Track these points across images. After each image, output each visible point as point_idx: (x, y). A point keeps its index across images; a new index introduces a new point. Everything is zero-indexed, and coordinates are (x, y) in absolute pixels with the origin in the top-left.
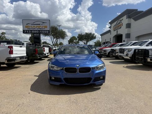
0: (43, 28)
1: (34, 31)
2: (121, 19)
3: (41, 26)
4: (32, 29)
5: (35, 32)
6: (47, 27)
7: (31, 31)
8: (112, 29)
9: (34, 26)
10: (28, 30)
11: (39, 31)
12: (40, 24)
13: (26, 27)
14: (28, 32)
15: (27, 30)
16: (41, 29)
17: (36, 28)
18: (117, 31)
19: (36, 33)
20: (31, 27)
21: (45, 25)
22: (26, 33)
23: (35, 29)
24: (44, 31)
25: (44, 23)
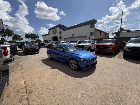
2: (56, 29)
8: (50, 33)
18: (54, 35)
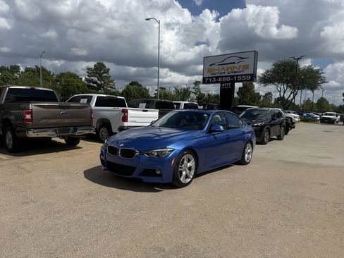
0: (241, 69)
1: (222, 77)
3: (237, 65)
4: (219, 75)
5: (224, 79)
6: (248, 68)
7: (217, 78)
9: (223, 69)
10: (212, 78)
11: (232, 77)
12: (234, 63)
13: (209, 71)
14: (212, 80)
15: (209, 78)
16: (235, 72)
17: (227, 71)
19: (226, 82)
20: (218, 70)
21: (245, 62)
22: (208, 83)
23: (224, 75)
24: (242, 75)
25: (242, 58)
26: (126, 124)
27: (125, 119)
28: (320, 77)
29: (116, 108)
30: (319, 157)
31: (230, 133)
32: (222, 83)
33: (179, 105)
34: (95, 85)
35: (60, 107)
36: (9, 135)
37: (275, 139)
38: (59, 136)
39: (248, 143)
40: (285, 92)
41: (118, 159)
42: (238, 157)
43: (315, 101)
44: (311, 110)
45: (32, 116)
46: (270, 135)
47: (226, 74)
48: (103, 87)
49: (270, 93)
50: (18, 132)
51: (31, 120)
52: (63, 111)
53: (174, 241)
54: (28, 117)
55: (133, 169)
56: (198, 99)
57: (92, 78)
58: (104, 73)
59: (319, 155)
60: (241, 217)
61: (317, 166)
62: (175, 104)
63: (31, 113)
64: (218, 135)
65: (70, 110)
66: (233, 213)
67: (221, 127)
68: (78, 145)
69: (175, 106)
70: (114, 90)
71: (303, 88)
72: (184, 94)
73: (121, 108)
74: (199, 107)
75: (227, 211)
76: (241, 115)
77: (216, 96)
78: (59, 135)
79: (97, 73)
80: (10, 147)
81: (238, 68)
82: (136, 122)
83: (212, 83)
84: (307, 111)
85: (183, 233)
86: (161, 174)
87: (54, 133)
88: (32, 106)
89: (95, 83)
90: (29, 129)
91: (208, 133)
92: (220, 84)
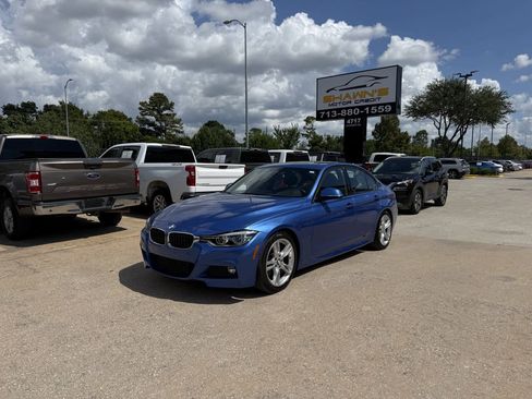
0: (376, 96)
1: (347, 109)
3: (370, 90)
4: (342, 106)
5: (350, 112)
6: (387, 93)
7: (339, 110)
9: (348, 95)
10: (331, 110)
11: (362, 108)
12: (365, 86)
13: (326, 99)
14: (331, 114)
15: (326, 111)
16: (367, 101)
17: (354, 99)
19: (353, 116)
20: (339, 99)
21: (383, 84)
22: (325, 118)
23: (349, 105)
24: (378, 105)
25: (377, 78)
26: (193, 189)
27: (191, 181)
28: (502, 104)
29: (177, 165)
30: (502, 233)
31: (354, 200)
32: (346, 118)
33: (278, 156)
34: (151, 128)
35: (86, 166)
36: (8, 212)
37: (431, 205)
38: (86, 212)
39: (383, 214)
40: (446, 129)
41: (167, 251)
42: (369, 237)
43: (496, 143)
44: (490, 156)
45: (40, 183)
46: (422, 197)
47: (353, 104)
48: (164, 131)
49: (424, 132)
50: (20, 207)
51: (40, 188)
52: (90, 173)
53: (256, 387)
54: (35, 183)
55: (191, 266)
56: (312, 144)
57: (148, 117)
58: (164, 109)
59: (502, 229)
60: (371, 341)
61: (498, 247)
62: (272, 154)
63: (39, 177)
64: (332, 205)
65: (102, 170)
66: (357, 334)
67: (338, 191)
68: (119, 225)
69: (272, 157)
70: (180, 135)
71: (477, 121)
72: (289, 137)
73: (184, 164)
74: (310, 158)
75: (349, 332)
76: (378, 168)
77: (339, 140)
78: (85, 209)
79: (154, 109)
80: (11, 231)
81: (371, 94)
82: (208, 185)
83: (331, 118)
84: (482, 158)
85: (272, 373)
86: (236, 273)
87: (78, 208)
88: (40, 166)
89: (152, 124)
90: (36, 203)
91: (316, 201)
92: (343, 121)
